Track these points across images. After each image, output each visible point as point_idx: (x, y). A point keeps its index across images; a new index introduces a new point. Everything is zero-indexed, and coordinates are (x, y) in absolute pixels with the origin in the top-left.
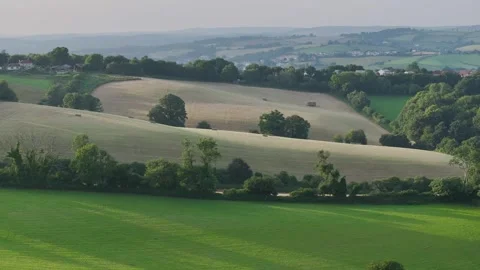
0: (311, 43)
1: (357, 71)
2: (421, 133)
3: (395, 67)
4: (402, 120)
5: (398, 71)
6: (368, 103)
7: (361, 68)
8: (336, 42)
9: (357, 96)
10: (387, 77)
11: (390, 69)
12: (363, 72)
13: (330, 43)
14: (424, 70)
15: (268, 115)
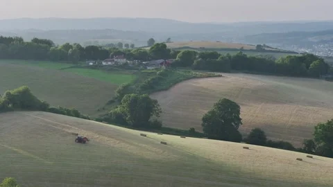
15: (323, 125)
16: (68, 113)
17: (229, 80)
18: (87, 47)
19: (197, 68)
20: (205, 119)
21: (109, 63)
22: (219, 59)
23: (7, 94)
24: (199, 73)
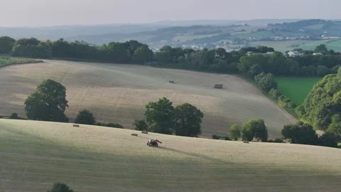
0: (244, 30)
1: (268, 53)
2: (329, 121)
3: (304, 49)
4: (308, 106)
5: (307, 52)
6: (274, 86)
7: (271, 50)
8: (263, 30)
9: (264, 78)
10: (297, 58)
11: (300, 50)
12: (272, 53)
13: (259, 30)
14: (332, 52)
15: (155, 104)
17: (50, 65)
19: (15, 55)
20: (27, 102)
22: (39, 45)
24: (17, 59)
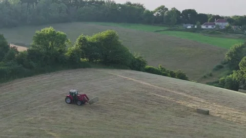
16: (173, 75)
18: (183, 11)
21: (210, 27)
23: (80, 41)
